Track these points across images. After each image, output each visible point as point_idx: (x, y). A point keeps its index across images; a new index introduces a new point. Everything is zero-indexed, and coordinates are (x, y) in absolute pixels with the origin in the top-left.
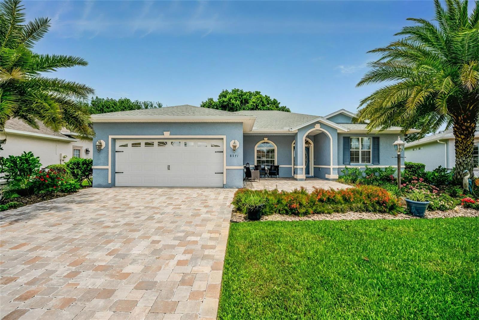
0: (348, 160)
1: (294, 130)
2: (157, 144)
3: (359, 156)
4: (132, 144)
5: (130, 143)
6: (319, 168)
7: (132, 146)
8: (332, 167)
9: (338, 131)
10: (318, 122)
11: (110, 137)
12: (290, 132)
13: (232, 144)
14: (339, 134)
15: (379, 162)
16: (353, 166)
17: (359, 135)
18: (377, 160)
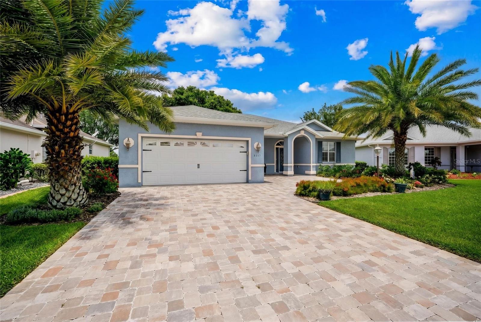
0: (321, 159)
1: (287, 134)
2: (187, 143)
3: (327, 156)
4: (161, 143)
5: (158, 142)
6: (298, 166)
7: (161, 145)
8: (312, 165)
9: (316, 137)
10: (303, 129)
11: (140, 135)
12: (283, 136)
13: (255, 145)
14: (316, 139)
15: (340, 161)
16: (325, 164)
17: (328, 140)
18: (339, 160)
